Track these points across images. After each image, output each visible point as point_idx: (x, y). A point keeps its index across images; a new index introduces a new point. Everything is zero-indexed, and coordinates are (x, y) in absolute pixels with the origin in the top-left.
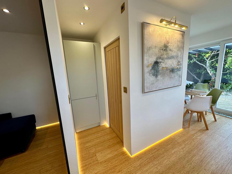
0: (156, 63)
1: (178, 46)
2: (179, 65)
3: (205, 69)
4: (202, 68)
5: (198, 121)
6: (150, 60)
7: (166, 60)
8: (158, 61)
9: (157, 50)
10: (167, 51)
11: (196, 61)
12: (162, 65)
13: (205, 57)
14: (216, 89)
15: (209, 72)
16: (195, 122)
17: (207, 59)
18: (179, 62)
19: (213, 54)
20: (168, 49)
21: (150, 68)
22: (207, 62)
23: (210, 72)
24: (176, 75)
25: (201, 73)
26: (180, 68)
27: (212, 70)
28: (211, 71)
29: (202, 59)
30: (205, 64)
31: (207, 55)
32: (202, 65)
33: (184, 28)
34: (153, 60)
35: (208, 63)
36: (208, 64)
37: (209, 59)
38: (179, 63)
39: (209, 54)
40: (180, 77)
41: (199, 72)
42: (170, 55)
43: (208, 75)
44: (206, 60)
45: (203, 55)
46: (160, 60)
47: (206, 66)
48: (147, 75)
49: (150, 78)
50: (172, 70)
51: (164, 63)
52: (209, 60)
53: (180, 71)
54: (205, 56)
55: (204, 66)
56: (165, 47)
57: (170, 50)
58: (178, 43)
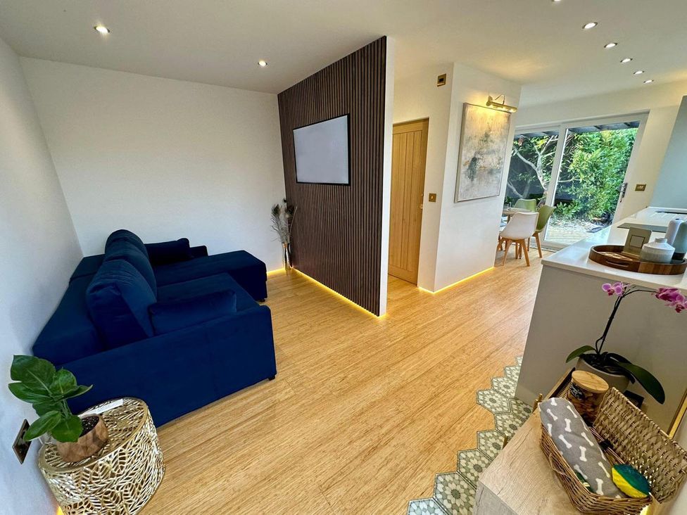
0: (474, 160)
1: (501, 134)
2: (499, 164)
3: (535, 173)
4: (528, 170)
5: (517, 258)
6: (468, 155)
7: (485, 156)
8: (476, 157)
9: (476, 141)
10: (487, 142)
11: (519, 154)
12: (480, 163)
13: (535, 147)
14: (547, 206)
15: (540, 179)
16: (511, 259)
17: (540, 150)
18: (500, 159)
19: (550, 140)
20: (489, 140)
21: (467, 167)
22: (539, 159)
23: (543, 180)
24: (494, 179)
25: (526, 182)
26: (500, 168)
27: (546, 175)
28: (544, 176)
29: (529, 151)
30: (535, 161)
31: (541, 143)
32: (529, 163)
33: (512, 111)
34: (471, 155)
35: (541, 158)
36: (540, 163)
37: (542, 152)
38: (500, 161)
39: (544, 141)
40: (499, 182)
41: (523, 180)
42: (490, 150)
43: (537, 186)
44: (537, 154)
45: (532, 141)
46: (479, 156)
47: (536, 166)
48: (463, 177)
49: (465, 181)
50: (491, 172)
51: (482, 160)
52: (543, 154)
53: (500, 172)
54: (536, 144)
55: (533, 165)
56: (486, 136)
57: (491, 141)
58: (502, 130)
